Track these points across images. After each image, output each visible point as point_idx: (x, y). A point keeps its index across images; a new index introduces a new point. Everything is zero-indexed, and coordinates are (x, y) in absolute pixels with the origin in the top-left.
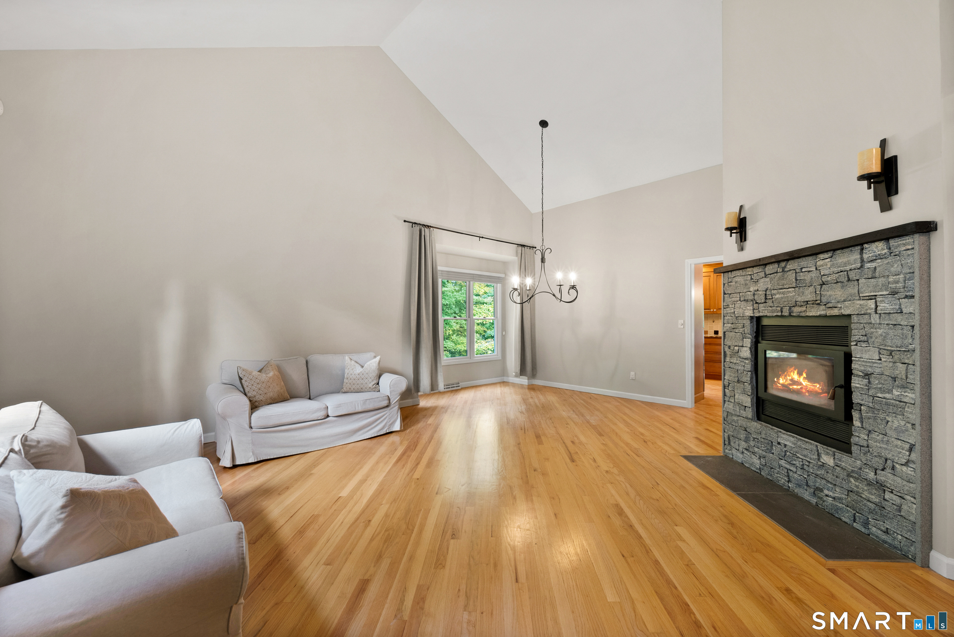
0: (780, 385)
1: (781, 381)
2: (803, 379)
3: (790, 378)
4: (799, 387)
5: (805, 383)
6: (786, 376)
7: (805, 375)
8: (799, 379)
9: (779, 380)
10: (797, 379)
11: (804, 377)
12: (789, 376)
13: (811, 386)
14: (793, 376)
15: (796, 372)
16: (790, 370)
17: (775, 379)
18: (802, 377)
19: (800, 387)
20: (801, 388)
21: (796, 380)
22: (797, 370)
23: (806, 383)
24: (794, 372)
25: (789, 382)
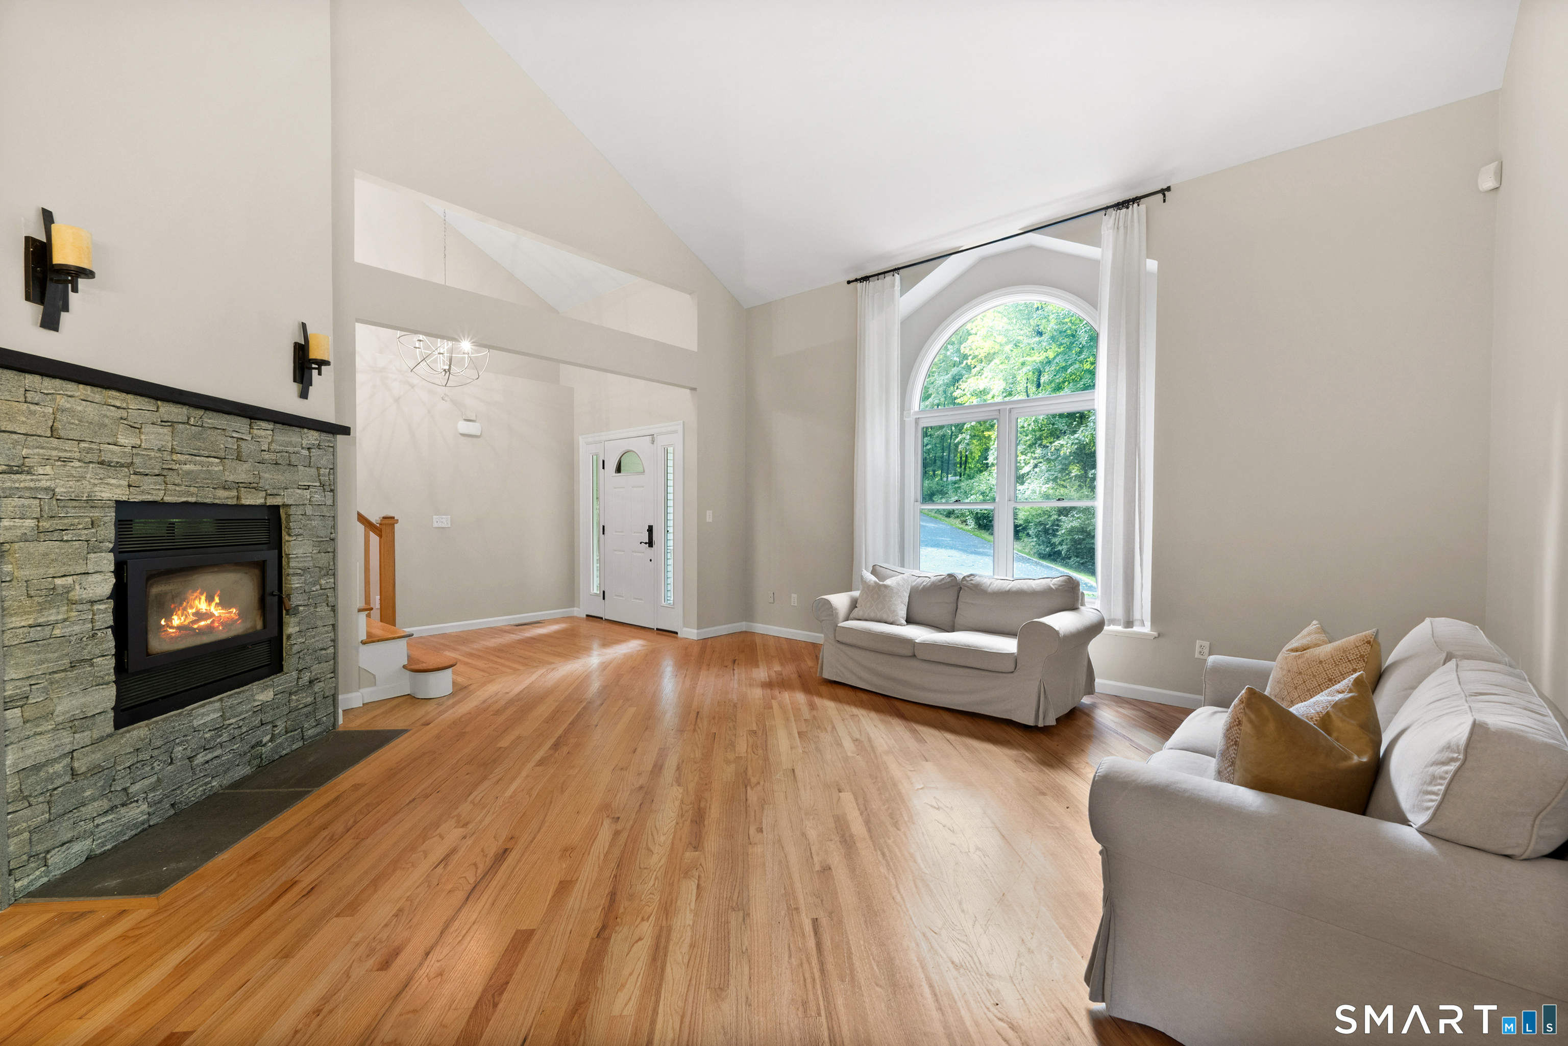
0: (174, 630)
1: (176, 621)
2: (215, 607)
3: (194, 610)
4: (209, 622)
5: (217, 612)
6: (185, 609)
7: (217, 600)
8: (208, 608)
9: (171, 620)
10: (206, 610)
11: (216, 604)
12: (192, 607)
13: (226, 613)
14: (199, 605)
15: (203, 598)
16: (193, 597)
17: (163, 622)
18: (213, 604)
19: (211, 620)
20: (213, 622)
21: (204, 611)
22: (205, 595)
23: (219, 611)
24: (200, 599)
25: (192, 618)
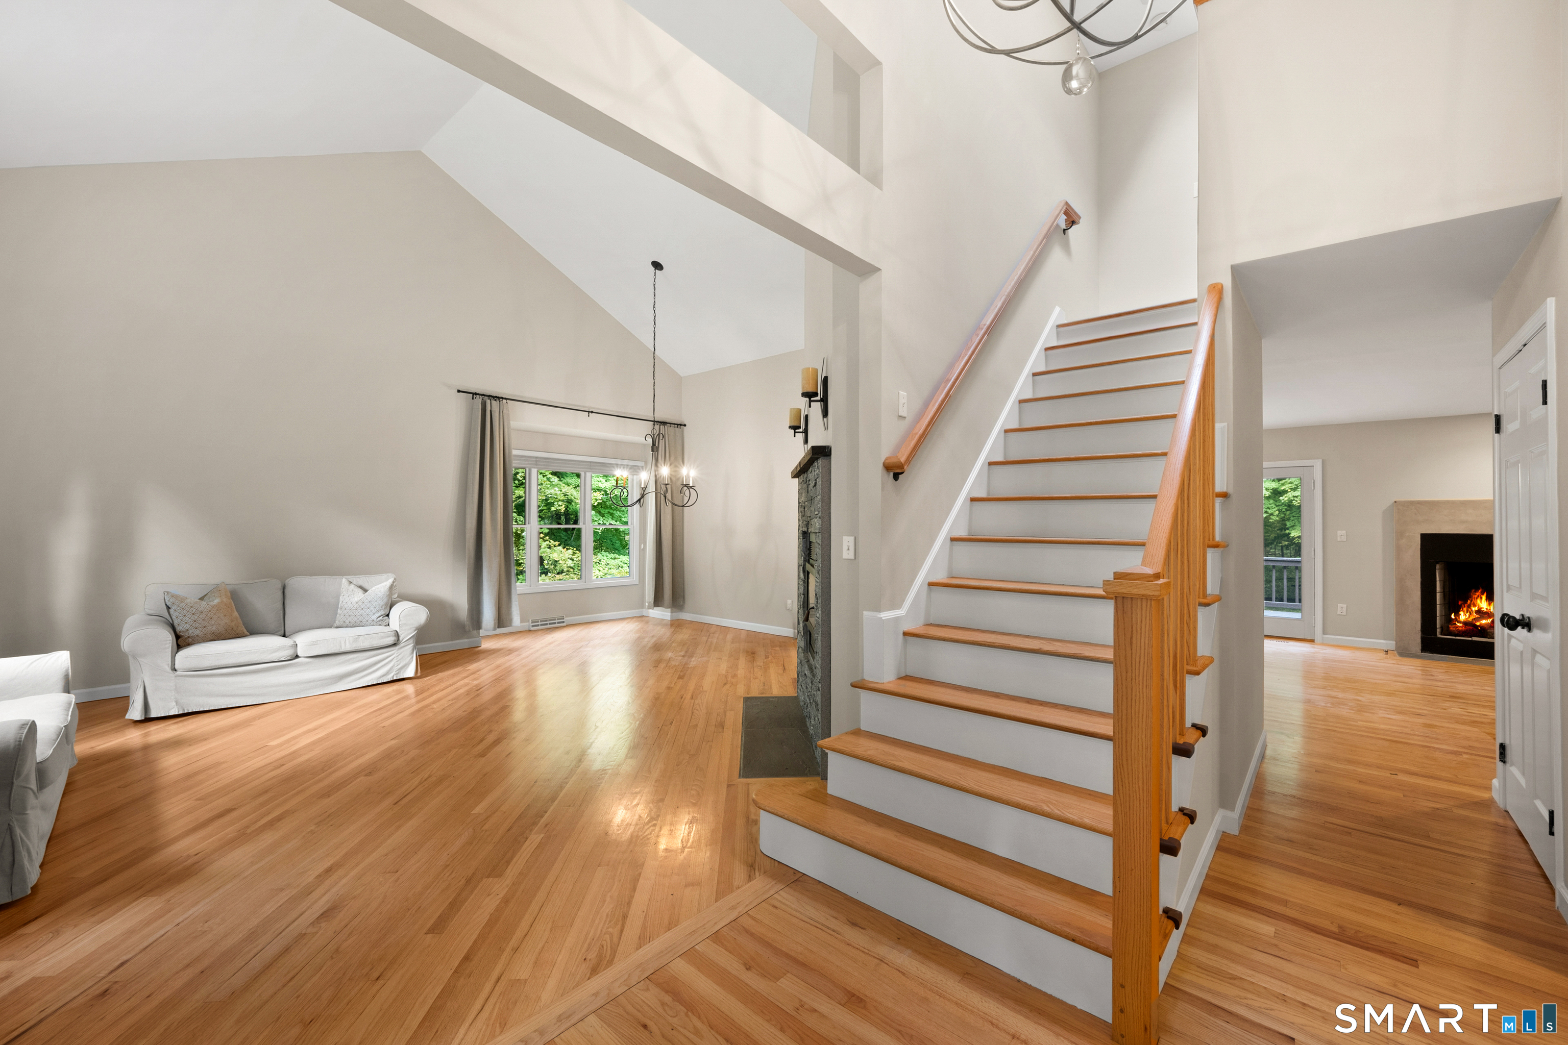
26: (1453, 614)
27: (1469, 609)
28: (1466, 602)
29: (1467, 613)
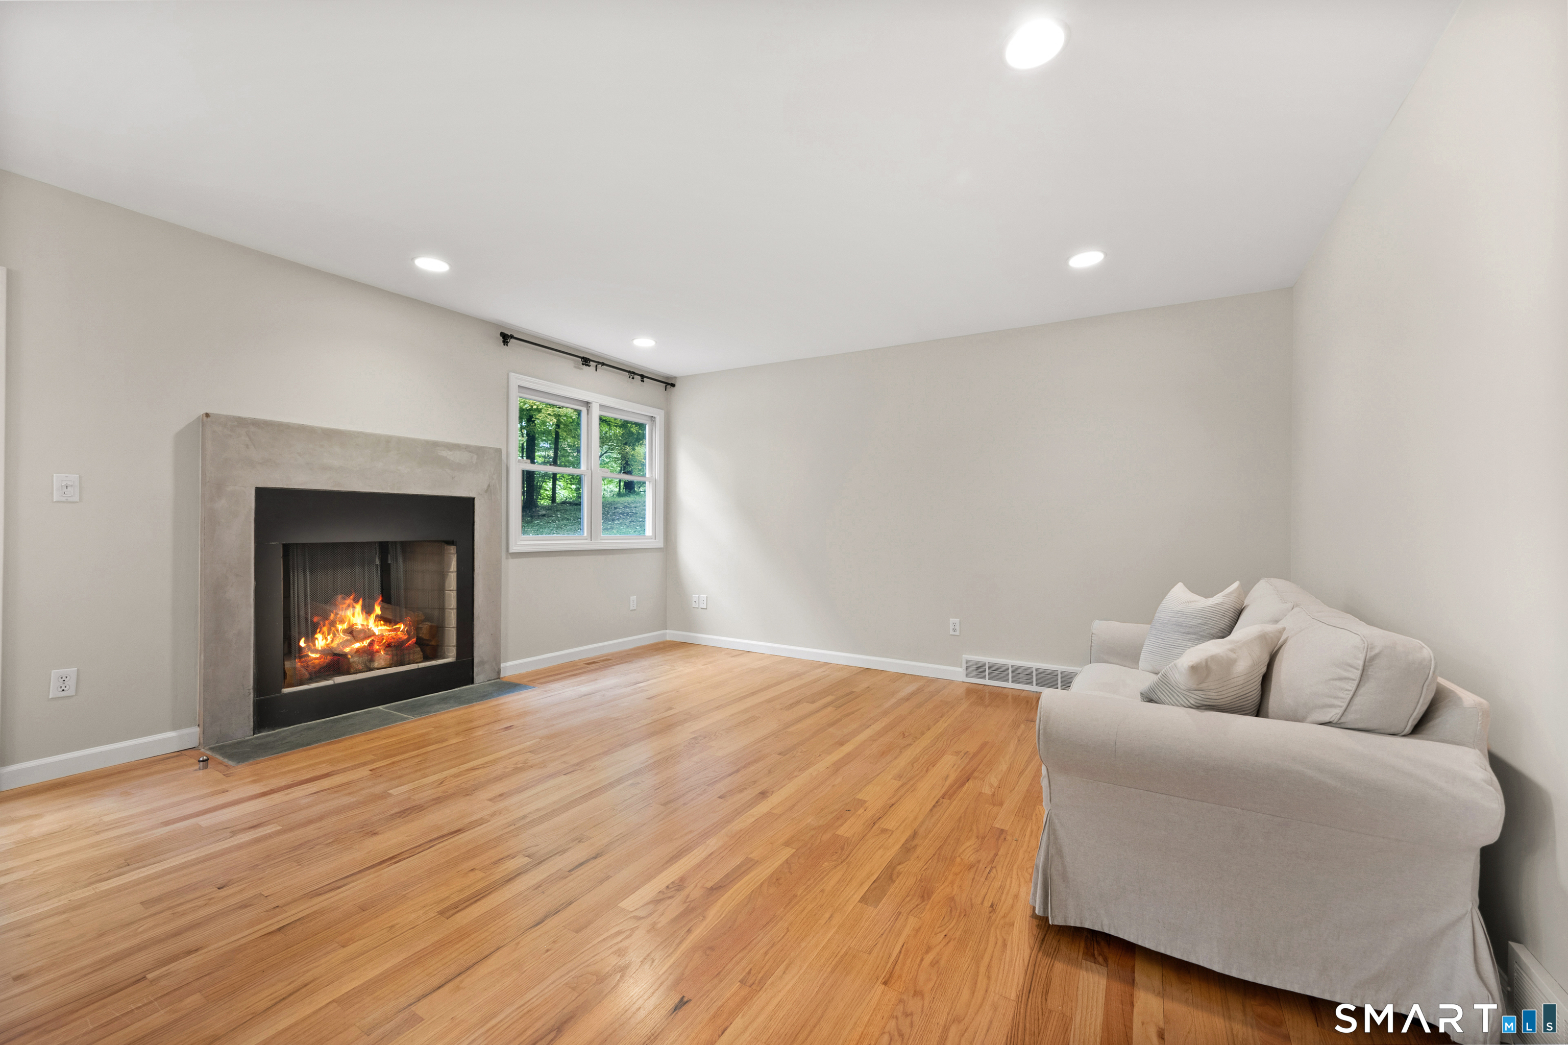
26: (303, 640)
27: (333, 629)
28: (326, 618)
29: (329, 634)
